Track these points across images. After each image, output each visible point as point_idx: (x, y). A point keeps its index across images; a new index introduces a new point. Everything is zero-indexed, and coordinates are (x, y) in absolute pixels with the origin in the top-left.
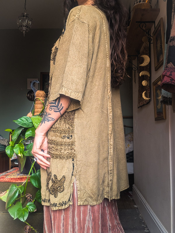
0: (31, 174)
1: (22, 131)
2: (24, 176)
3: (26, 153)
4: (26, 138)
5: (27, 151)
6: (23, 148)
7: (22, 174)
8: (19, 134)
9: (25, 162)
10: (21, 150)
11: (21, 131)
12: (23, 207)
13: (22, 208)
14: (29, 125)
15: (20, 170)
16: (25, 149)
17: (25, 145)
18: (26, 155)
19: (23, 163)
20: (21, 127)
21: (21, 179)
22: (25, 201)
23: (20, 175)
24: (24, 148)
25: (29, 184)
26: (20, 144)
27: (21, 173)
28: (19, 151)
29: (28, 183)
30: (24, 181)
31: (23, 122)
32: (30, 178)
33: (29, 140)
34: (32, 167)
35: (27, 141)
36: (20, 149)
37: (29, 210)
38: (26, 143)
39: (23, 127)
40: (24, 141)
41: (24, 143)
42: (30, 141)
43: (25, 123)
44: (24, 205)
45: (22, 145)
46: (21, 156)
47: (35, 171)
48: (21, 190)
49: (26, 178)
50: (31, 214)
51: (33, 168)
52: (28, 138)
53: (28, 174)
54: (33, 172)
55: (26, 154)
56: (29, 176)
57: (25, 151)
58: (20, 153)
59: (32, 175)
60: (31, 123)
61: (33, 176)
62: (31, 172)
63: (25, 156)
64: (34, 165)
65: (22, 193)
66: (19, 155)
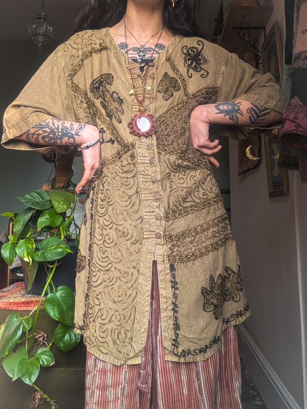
0: (46, 294)
1: (32, 215)
2: (34, 299)
3: (37, 255)
4: (39, 229)
5: (39, 253)
6: (32, 247)
7: (30, 295)
8: (27, 221)
9: (35, 272)
10: (29, 251)
11: (30, 215)
12: (30, 357)
13: (29, 359)
14: (44, 205)
15: (26, 288)
16: (37, 249)
17: (36, 241)
18: (37, 259)
19: (32, 274)
20: (30, 209)
21: (28, 304)
22: (35, 344)
23: (26, 297)
24: (34, 246)
25: (43, 313)
26: (29, 239)
27: (29, 293)
28: (26, 253)
29: (39, 311)
30: (34, 308)
31: (34, 200)
32: (43, 301)
33: (45, 232)
34: (49, 281)
35: (40, 234)
36: (27, 248)
37: (41, 363)
38: (39, 238)
39: (34, 209)
40: (34, 233)
41: (36, 238)
42: (45, 235)
43: (38, 202)
44: (31, 352)
45: (32, 241)
46: (28, 261)
47: (53, 289)
48: (27, 324)
49: (37, 302)
50: (44, 370)
51: (50, 283)
52: (42, 229)
53: (41, 294)
54: (49, 292)
55: (39, 257)
56: (42, 298)
57: (36, 253)
58: (26, 256)
59: (48, 296)
60: (48, 201)
61: (50, 298)
62: (46, 291)
63: (37, 262)
64: (52, 279)
65: (28, 331)
66: (26, 259)
